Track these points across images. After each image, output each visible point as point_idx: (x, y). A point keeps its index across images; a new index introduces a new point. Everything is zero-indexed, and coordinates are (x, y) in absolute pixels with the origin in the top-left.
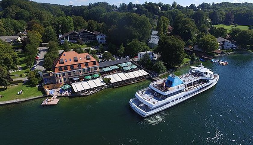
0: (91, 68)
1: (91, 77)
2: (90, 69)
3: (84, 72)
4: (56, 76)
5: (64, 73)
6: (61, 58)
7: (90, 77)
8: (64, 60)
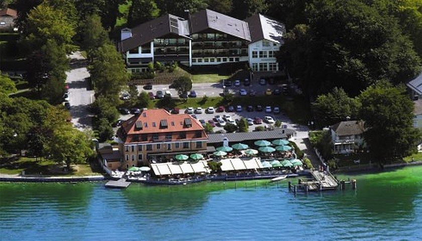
0: (191, 143)
1: (187, 157)
2: (188, 143)
3: (176, 147)
4: (127, 148)
5: (141, 146)
6: (138, 120)
7: (185, 157)
8: (143, 123)
